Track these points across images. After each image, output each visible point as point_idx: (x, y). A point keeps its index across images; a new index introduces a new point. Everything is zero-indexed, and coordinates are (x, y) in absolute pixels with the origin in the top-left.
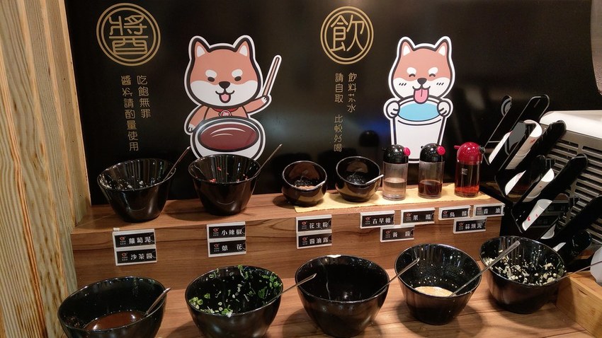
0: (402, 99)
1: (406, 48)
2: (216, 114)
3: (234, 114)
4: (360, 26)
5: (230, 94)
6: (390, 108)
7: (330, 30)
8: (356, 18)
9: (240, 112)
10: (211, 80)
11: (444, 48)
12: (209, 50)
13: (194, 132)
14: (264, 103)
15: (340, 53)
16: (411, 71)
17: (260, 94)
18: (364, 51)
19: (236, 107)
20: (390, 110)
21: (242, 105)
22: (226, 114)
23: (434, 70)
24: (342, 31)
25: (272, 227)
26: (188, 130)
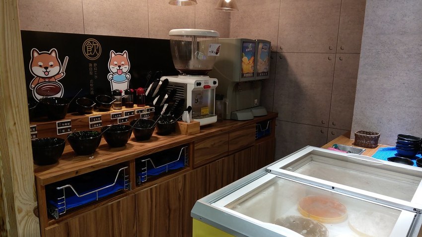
0: (114, 73)
1: (113, 54)
2: (43, 80)
3: (50, 80)
4: (96, 46)
5: (48, 72)
6: (110, 76)
7: (86, 47)
8: (95, 43)
9: (53, 79)
10: (41, 66)
11: (125, 54)
12: (39, 54)
13: (34, 88)
14: (63, 75)
15: (90, 56)
16: (115, 63)
17: (61, 72)
18: (99, 55)
19: (51, 77)
20: (110, 78)
21: (54, 76)
22: (47, 80)
23: (123, 63)
24: (90, 47)
25: (80, 121)
26: (31, 87)
